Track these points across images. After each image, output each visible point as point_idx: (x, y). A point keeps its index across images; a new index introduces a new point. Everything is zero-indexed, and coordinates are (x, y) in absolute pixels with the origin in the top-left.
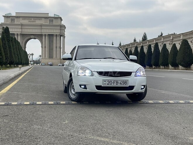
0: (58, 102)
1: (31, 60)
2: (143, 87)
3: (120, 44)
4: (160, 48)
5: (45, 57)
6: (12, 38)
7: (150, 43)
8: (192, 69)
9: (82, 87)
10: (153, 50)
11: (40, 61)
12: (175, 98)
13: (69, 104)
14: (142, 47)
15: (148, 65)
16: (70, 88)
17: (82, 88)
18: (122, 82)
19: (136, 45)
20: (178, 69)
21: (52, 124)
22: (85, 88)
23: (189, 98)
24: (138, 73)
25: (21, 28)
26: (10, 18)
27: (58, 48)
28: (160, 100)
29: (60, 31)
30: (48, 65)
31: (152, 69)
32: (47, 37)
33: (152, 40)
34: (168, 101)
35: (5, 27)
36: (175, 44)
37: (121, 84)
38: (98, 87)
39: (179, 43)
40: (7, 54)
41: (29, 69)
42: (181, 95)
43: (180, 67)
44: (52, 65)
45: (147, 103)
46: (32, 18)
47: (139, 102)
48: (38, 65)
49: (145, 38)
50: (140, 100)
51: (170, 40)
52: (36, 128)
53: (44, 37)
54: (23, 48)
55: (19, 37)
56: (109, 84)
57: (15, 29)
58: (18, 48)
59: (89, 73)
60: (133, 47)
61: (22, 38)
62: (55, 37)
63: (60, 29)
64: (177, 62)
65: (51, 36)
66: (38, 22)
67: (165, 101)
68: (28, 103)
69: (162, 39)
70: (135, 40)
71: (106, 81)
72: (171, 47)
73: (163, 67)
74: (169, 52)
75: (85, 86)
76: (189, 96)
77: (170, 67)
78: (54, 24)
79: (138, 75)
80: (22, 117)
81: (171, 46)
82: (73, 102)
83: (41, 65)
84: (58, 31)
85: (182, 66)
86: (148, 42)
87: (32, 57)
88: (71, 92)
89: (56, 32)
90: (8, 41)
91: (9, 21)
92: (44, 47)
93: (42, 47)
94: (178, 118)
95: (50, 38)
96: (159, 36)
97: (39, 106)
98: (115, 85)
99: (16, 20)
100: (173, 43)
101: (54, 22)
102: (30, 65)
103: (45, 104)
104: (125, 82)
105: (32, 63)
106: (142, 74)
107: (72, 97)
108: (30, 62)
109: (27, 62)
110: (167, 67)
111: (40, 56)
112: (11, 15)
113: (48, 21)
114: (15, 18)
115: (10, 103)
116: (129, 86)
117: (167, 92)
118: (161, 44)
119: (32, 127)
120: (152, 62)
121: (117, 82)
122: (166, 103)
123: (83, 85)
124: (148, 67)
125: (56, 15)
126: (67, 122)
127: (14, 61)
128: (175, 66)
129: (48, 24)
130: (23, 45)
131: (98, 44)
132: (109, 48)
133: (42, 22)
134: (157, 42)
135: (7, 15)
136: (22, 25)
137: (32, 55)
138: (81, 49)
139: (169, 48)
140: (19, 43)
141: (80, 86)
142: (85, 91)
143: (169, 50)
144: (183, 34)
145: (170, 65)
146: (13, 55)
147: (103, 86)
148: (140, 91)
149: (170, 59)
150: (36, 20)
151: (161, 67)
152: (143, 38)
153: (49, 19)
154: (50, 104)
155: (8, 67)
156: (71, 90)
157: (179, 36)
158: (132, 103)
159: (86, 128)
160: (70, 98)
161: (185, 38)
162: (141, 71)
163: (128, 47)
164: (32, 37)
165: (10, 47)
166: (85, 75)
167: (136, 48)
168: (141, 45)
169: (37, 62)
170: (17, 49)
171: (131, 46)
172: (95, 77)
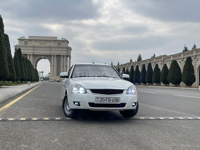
0: (53, 118)
1: (41, 77)
2: (134, 104)
3: (118, 64)
4: (153, 68)
5: (53, 74)
6: (24, 58)
7: (144, 63)
8: (181, 86)
9: (76, 103)
10: (146, 69)
11: (49, 78)
12: (166, 114)
13: (64, 120)
14: (137, 67)
15: (142, 82)
16: (66, 105)
17: (76, 105)
18: (114, 100)
19: (132, 65)
20: (169, 86)
21: (40, 143)
22: (79, 105)
23: (178, 115)
24: (129, 90)
25: (33, 50)
26: (24, 41)
27: (65, 67)
28: (151, 116)
29: (67, 52)
30: (56, 81)
31: (146, 85)
32: (55, 57)
33: (146, 61)
34: (158, 117)
35: (18, 48)
36: (166, 64)
37: (113, 101)
38: (91, 104)
39: (170, 64)
40: (19, 72)
41: (39, 85)
42: (171, 111)
43: (171, 84)
44: (59, 82)
45: (139, 119)
46: (43, 41)
47: (131, 118)
48: (47, 81)
49: (140, 59)
50: (132, 117)
51: (161, 61)
52: (22, 148)
53: (52, 57)
54: (34, 67)
55: (31, 57)
56: (102, 101)
57: (28, 50)
58: (30, 66)
59: (83, 91)
60: (130, 66)
61: (34, 58)
62: (62, 58)
63: (67, 51)
64: (168, 79)
65: (58, 56)
66: (48, 44)
67: (155, 117)
68: (24, 119)
69: (155, 59)
70: (131, 61)
71: (98, 98)
72: (162, 67)
73: (156, 84)
74: (161, 71)
75: (79, 102)
76: (178, 113)
77: (162, 84)
78: (61, 46)
79: (130, 93)
80: (13, 135)
81: (163, 65)
82: (68, 118)
83: (50, 81)
84: (65, 52)
85: (172, 83)
86: (142, 62)
87: (42, 74)
88: (66, 109)
89: (64, 53)
90: (20, 60)
91: (23, 43)
92: (52, 66)
93: (51, 66)
94: (167, 136)
95: (58, 58)
96: (152, 57)
97: (34, 122)
98: (107, 102)
99: (29, 42)
100: (164, 63)
101: (61, 45)
102: (40, 81)
103: (40, 120)
104: (117, 99)
105: (42, 79)
106: (133, 91)
107: (67, 113)
108: (40, 79)
109: (37, 79)
110: (159, 84)
111: (49, 74)
112: (25, 38)
113: (56, 43)
114: (28, 41)
115: (6, 118)
116: (121, 103)
117: (157, 108)
118: (154, 64)
119: (19, 146)
120: (146, 80)
121: (109, 99)
122: (157, 119)
123: (77, 102)
124: (143, 84)
125: (64, 39)
126: (56, 140)
127: (25, 78)
128: (166, 83)
129: (56, 46)
130: (35, 64)
131: (93, 63)
132: (104, 67)
133: (51, 44)
134: (150, 62)
135: (21, 39)
136: (34, 47)
137: (42, 72)
138: (77, 68)
139: (161, 67)
140: (30, 62)
141: (74, 102)
142: (78, 107)
143: (161, 69)
144: (172, 55)
145: (161, 83)
146: (24, 73)
147: (95, 103)
148: (131, 108)
149: (162, 78)
150: (46, 43)
151: (154, 84)
152: (138, 59)
153: (57, 42)
154: (45, 120)
155: (20, 83)
156: (66, 106)
157: (170, 57)
158: (124, 120)
159: (74, 148)
160: (65, 114)
161: (174, 59)
162: (132, 89)
163: (125, 66)
164: (42, 57)
165: (21, 66)
166: (79, 93)
167: (132, 67)
168: (137, 65)
169: (46, 79)
170: (29, 68)
171: (127, 66)
172: (89, 95)
